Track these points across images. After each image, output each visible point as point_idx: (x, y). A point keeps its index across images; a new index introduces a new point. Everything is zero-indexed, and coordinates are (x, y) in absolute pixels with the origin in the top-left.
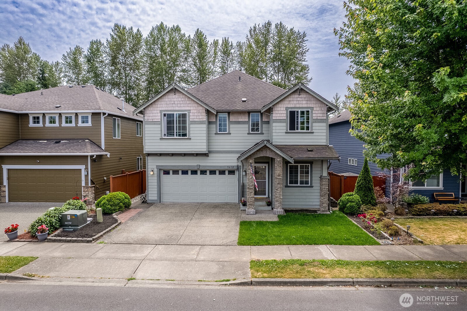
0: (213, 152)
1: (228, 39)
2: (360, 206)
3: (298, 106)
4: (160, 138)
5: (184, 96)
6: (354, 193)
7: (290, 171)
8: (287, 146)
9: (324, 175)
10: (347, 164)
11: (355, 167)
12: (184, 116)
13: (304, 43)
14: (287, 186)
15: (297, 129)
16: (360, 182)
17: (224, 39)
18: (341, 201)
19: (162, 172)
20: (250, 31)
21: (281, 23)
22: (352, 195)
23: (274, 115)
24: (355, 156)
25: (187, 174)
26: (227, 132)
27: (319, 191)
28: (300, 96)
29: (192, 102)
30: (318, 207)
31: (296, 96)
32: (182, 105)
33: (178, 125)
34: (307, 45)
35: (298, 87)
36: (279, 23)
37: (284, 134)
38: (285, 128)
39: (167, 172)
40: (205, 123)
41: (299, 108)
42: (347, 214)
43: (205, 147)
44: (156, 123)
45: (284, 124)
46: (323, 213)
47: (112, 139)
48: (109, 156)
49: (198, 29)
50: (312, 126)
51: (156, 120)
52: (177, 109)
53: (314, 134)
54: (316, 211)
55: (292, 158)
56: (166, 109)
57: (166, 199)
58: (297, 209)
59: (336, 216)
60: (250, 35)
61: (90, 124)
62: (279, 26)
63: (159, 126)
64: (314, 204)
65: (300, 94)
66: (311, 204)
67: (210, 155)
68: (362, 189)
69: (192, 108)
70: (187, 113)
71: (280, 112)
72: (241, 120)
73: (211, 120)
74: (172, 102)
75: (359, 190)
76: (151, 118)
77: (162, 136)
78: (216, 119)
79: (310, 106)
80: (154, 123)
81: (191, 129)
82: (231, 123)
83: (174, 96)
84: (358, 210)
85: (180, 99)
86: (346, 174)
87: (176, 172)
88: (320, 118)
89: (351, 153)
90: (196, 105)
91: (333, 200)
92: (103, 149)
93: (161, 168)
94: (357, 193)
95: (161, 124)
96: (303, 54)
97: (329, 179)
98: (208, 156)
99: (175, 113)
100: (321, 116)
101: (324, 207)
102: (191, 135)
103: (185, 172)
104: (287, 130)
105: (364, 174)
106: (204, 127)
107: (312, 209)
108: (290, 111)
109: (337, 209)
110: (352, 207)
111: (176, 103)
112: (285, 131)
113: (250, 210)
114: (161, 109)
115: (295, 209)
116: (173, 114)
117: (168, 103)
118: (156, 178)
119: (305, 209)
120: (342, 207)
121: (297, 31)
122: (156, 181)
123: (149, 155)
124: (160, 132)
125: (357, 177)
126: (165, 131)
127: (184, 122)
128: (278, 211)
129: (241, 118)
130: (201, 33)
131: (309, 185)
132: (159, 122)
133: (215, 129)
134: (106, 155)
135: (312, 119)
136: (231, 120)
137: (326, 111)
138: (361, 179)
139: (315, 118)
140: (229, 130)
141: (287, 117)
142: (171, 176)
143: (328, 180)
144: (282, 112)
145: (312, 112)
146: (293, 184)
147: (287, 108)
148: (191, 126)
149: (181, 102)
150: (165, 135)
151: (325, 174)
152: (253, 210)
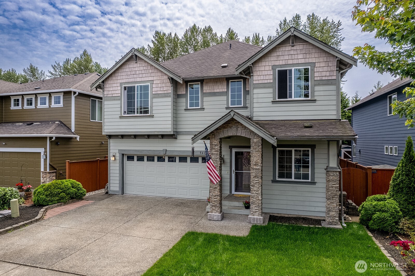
0: (181, 133)
1: (259, 35)
2: (399, 219)
3: (290, 62)
4: (120, 116)
5: (146, 64)
6: (387, 197)
7: (279, 158)
8: (274, 122)
9: (331, 165)
10: (382, 153)
11: (394, 157)
12: (146, 88)
13: (338, 32)
14: (274, 181)
15: (291, 97)
16: (398, 178)
17: (255, 36)
18: (363, 207)
19: (125, 158)
20: (280, 25)
21: (313, 14)
22: (384, 199)
23: (255, 78)
24: (394, 142)
25: (153, 160)
26: (200, 107)
27: (324, 190)
28: (294, 48)
29: (156, 71)
30: (324, 215)
31: (287, 48)
32: (144, 75)
33: (139, 99)
34: (341, 34)
35: (289, 34)
36: (311, 14)
37: (270, 104)
38: (271, 95)
39: (130, 158)
40: (170, 96)
41: (293, 65)
42: (372, 231)
43: (170, 126)
44: (116, 98)
45: (271, 90)
46: (329, 226)
47: (89, 121)
48: (78, 139)
49: (230, 29)
50: (313, 92)
51: (116, 95)
52: (138, 80)
53: (317, 103)
54: (320, 220)
55: (273, 137)
56: (127, 80)
57: (130, 190)
58: (290, 216)
59: (352, 234)
60: (281, 29)
61: (61, 105)
62: (311, 18)
63: (119, 102)
64: (317, 209)
65: (293, 45)
66: (313, 209)
67: (179, 137)
68: (402, 191)
69: (155, 78)
70: (149, 84)
71: (264, 73)
72: (218, 91)
73: (180, 93)
74: (134, 73)
75: (397, 192)
76: (110, 93)
77: (121, 114)
78: (187, 91)
79: (311, 61)
80: (113, 98)
81: (154, 104)
82: (204, 95)
83: (135, 65)
84: (394, 226)
85: (142, 68)
86: (379, 166)
87: (140, 159)
88: (326, 78)
89: (389, 139)
90: (160, 74)
91: (352, 205)
92: (73, 131)
93: (123, 153)
94: (393, 196)
95: (120, 100)
96: (338, 43)
97: (340, 172)
98: (176, 138)
99: (136, 85)
100: (328, 74)
101: (331, 216)
102: (154, 112)
103: (151, 159)
104: (274, 98)
105: (406, 165)
106: (169, 101)
107: (313, 218)
108: (278, 71)
109: (356, 219)
110: (383, 220)
111: (137, 72)
112: (272, 100)
113: (213, 214)
114: (121, 81)
115: (287, 216)
116: (134, 87)
117: (129, 73)
118: (118, 165)
119: (302, 217)
120: (365, 218)
121: (331, 21)
122: (118, 168)
123: (110, 136)
124: (119, 109)
125: (394, 170)
126: (124, 107)
127: (146, 95)
128: (254, 218)
129: (217, 88)
130: (232, 31)
131: (310, 180)
132: (119, 98)
133: (184, 104)
134: (76, 138)
135: (313, 80)
136: (204, 91)
137: (335, 67)
138: (399, 174)
139: (319, 78)
140: (202, 105)
141: (274, 79)
142: (136, 162)
143: (338, 173)
144: (266, 73)
145: (313, 70)
146: (284, 178)
147: (274, 67)
148: (155, 100)
149: (143, 72)
150: (125, 112)
151: (334, 163)
152: (217, 214)
